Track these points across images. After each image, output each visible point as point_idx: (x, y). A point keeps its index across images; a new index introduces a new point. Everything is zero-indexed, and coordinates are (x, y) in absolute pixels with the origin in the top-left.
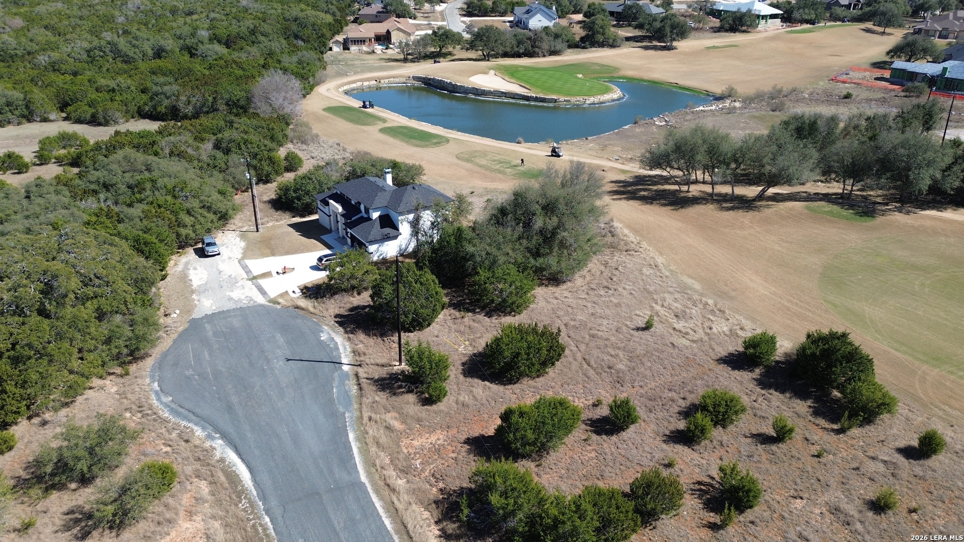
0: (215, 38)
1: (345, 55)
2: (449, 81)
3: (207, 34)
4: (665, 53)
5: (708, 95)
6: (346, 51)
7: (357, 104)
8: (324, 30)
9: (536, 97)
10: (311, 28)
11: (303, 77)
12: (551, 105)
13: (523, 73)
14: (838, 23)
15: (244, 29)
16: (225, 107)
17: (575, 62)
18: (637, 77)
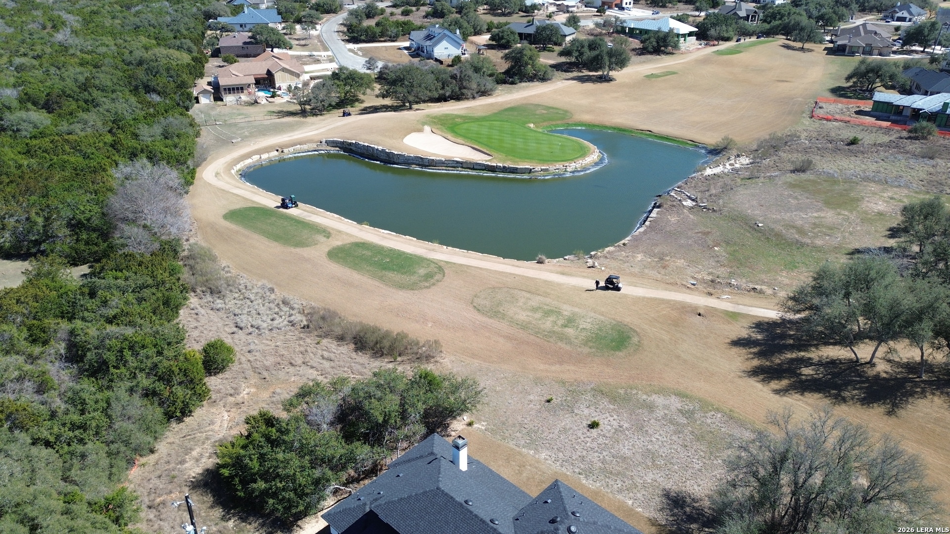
0: (27, 100)
1: (218, 109)
2: (380, 148)
3: (15, 92)
4: (605, 85)
5: (696, 146)
6: (219, 103)
7: (271, 201)
8: (184, 76)
9: (504, 167)
10: (165, 74)
11: (178, 161)
12: (526, 176)
13: (465, 126)
14: (754, 39)
15: (69, 83)
16: (67, 232)
17: (512, 105)
18: (597, 123)
